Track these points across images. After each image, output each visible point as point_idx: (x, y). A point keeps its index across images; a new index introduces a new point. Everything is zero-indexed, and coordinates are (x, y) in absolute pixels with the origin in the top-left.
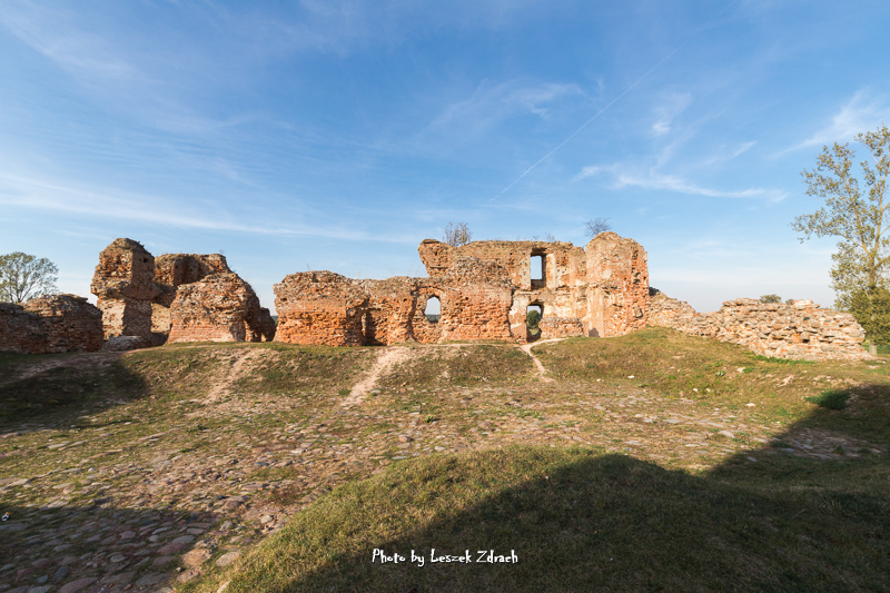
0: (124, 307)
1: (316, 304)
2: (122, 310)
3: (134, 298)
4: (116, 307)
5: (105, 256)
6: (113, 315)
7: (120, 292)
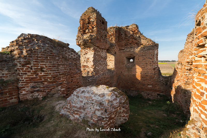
0: (93, 53)
2: (93, 56)
3: (98, 47)
4: (89, 53)
5: (82, 20)
6: (88, 59)
7: (91, 42)
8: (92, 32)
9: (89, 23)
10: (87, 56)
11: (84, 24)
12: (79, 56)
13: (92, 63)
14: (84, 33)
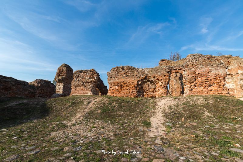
1: (124, 79)
2: (63, 86)
3: (66, 82)
4: (61, 85)
5: (59, 69)
6: (60, 88)
7: (62, 80)
8: (64, 75)
9: (62, 71)
10: (60, 87)
11: (60, 71)
12: (56, 87)
13: (62, 90)
14: (59, 75)
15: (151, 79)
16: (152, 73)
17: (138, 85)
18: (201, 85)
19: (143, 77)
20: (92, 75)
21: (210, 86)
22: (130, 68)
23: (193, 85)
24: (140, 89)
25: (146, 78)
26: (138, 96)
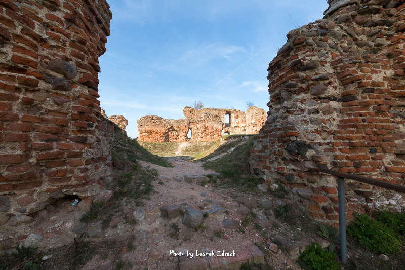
1: (153, 127)
15: (176, 129)
16: (177, 124)
17: (165, 133)
18: (208, 134)
19: (169, 127)
20: (122, 121)
21: (213, 135)
22: (159, 118)
23: (203, 134)
24: (166, 136)
25: (171, 127)
26: (165, 141)
